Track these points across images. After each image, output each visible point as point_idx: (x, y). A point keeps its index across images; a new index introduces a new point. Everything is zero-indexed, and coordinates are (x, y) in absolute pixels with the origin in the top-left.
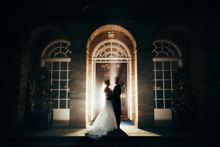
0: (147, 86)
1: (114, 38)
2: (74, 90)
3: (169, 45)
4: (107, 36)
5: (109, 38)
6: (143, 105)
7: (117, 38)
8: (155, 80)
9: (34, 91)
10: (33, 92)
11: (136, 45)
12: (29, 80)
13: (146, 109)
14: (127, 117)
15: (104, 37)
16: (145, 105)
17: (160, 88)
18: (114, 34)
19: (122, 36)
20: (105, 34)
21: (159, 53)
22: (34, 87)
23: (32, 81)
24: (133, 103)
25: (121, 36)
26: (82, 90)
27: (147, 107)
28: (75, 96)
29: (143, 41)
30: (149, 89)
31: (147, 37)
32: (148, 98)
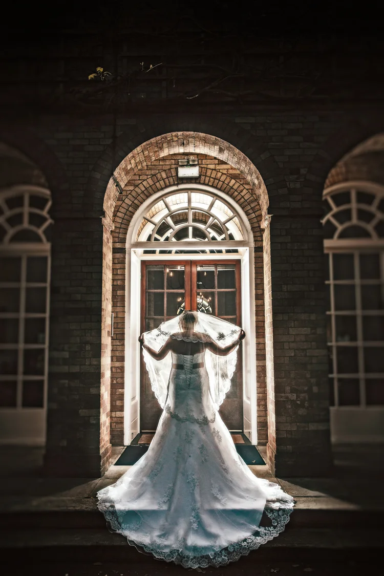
0: (306, 335)
1: (198, 180)
2: (63, 350)
4: (174, 174)
5: (182, 179)
6: (293, 397)
7: (207, 179)
8: (333, 312)
11: (267, 197)
13: (302, 412)
14: (242, 433)
15: (165, 176)
16: (298, 397)
17: (347, 338)
18: (197, 168)
19: (225, 172)
20: (168, 167)
21: (344, 226)
24: (261, 390)
25: (219, 174)
26: (88, 347)
27: (306, 404)
28: (65, 369)
29: (292, 186)
30: (313, 343)
31: (303, 171)
32: (308, 376)
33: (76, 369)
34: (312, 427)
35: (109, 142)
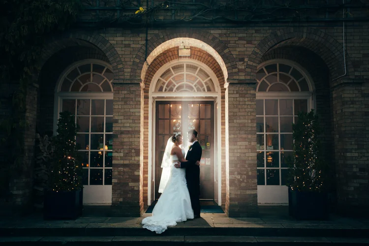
0: (246, 146)
1: (190, 57)
2: (120, 152)
3: (292, 69)
4: (176, 53)
5: (181, 57)
6: (239, 177)
7: (195, 56)
8: (265, 134)
9: (46, 153)
10: (45, 155)
11: (227, 73)
12: (38, 134)
13: (243, 184)
14: (214, 201)
15: (171, 55)
16: (241, 177)
17: (272, 147)
18: (190, 50)
20: (173, 50)
21: (272, 84)
22: (47, 146)
23: (42, 136)
24: (223, 175)
25: (202, 54)
26: (133, 151)
27: (245, 181)
28: (121, 162)
29: (240, 67)
30: (250, 150)
31: (246, 60)
32: (246, 166)
33: (127, 162)
34: (248, 192)
35: (144, 42)
